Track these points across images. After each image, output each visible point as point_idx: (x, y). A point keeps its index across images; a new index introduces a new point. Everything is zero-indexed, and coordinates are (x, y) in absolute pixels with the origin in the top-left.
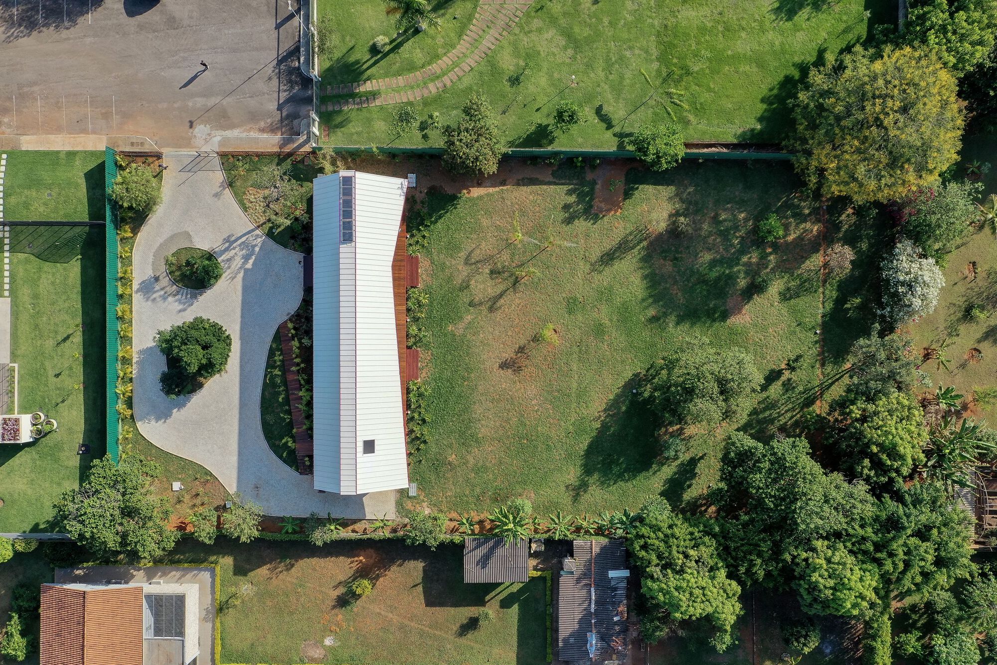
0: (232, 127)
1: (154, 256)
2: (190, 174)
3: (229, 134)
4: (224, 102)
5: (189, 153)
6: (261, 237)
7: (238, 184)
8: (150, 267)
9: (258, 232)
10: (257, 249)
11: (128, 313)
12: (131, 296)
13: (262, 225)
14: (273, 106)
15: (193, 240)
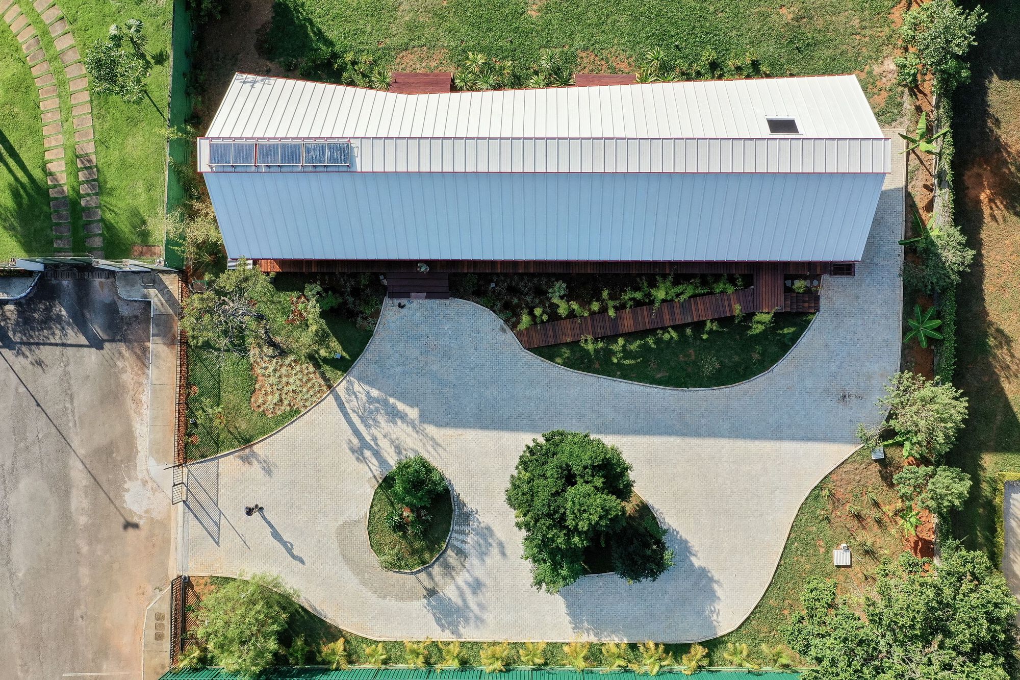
0: (129, 436)
1: (384, 597)
2: (223, 521)
3: (143, 444)
4: (82, 452)
5: (180, 523)
6: (350, 383)
7: (243, 426)
8: (406, 606)
9: (341, 389)
10: (375, 393)
11: (498, 649)
12: (463, 645)
13: (326, 380)
14: (92, 356)
15: (354, 518)
